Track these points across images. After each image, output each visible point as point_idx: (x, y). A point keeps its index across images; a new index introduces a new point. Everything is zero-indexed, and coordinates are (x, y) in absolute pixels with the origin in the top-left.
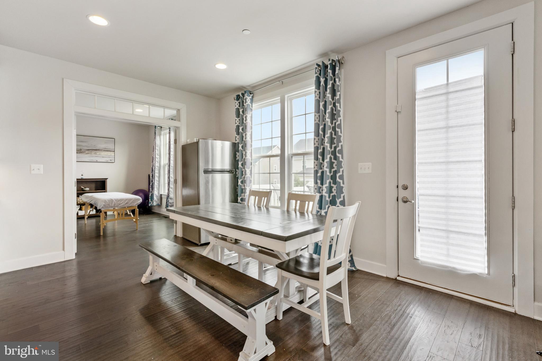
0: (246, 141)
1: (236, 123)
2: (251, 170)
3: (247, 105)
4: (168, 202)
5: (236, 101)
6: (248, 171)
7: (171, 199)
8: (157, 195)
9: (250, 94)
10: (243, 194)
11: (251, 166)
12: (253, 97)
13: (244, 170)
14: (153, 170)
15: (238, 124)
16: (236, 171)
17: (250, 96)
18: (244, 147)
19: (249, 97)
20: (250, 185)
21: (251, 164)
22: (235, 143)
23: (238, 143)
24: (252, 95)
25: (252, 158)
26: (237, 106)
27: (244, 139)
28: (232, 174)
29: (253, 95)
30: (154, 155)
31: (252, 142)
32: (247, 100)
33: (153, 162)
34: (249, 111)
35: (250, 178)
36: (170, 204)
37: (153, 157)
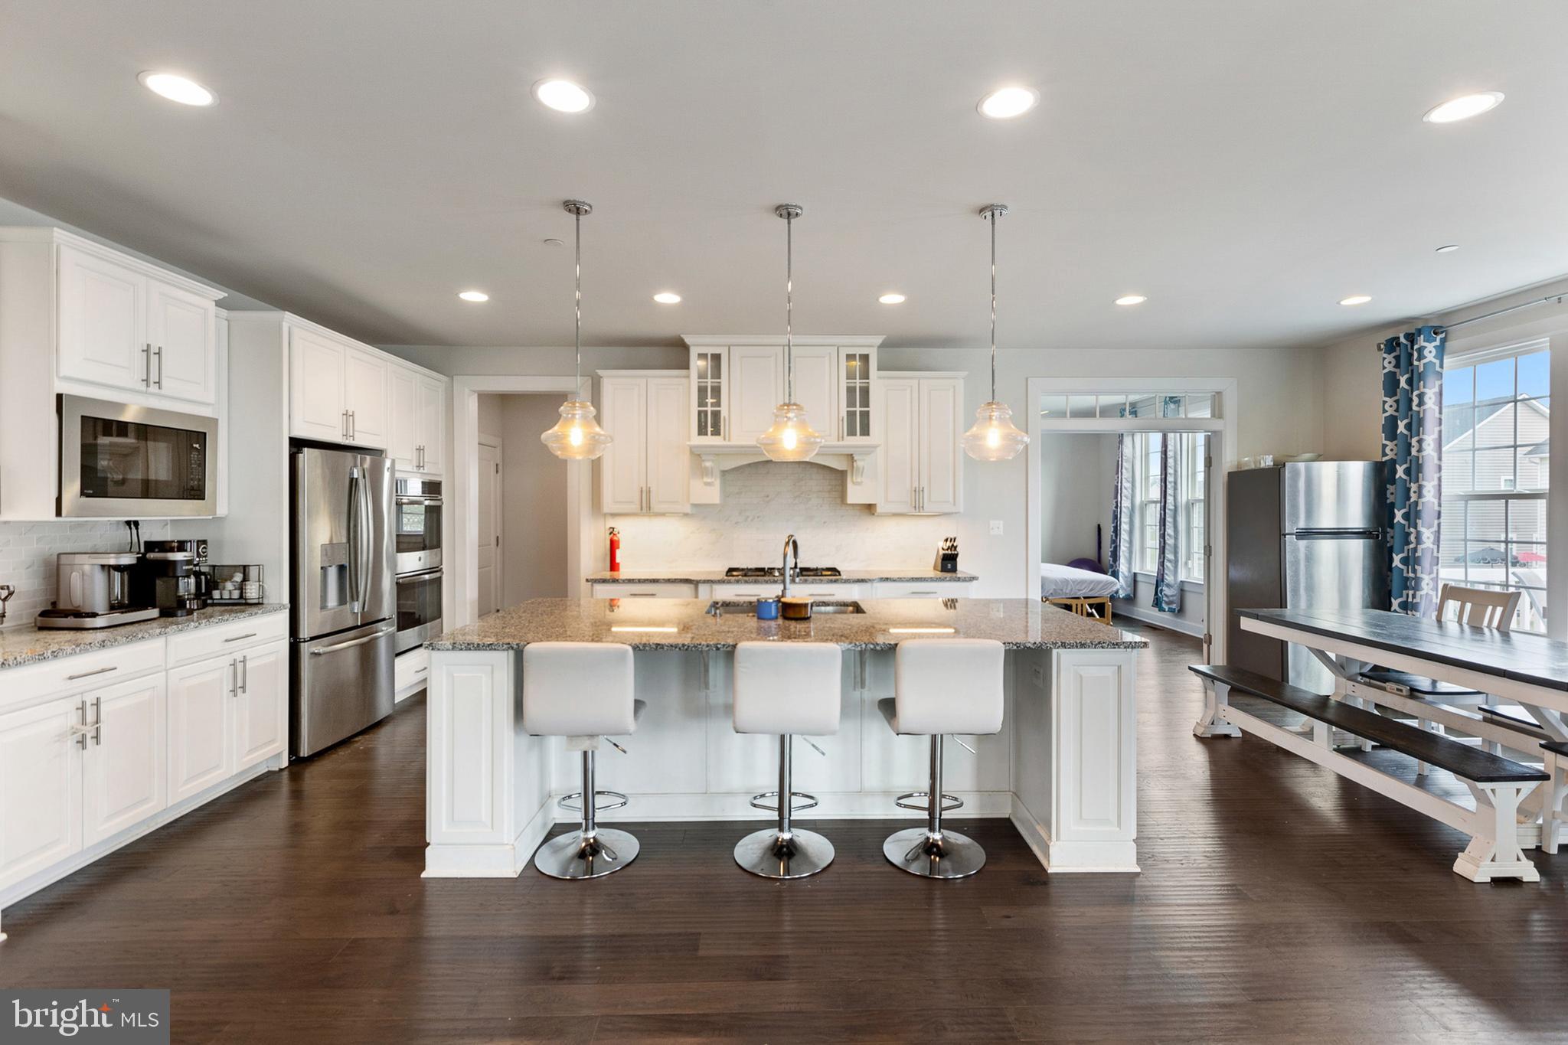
0: (1423, 457)
1: (1385, 411)
2: (1439, 532)
3: (1424, 364)
4: (1161, 593)
5: (1385, 355)
6: (1427, 535)
7: (1168, 585)
8: (1126, 574)
9: (1435, 333)
10: (1411, 593)
11: (1436, 522)
12: (1444, 341)
13: (1412, 530)
14: (1116, 517)
15: (1390, 412)
16: (1385, 533)
17: (1435, 341)
18: (1415, 470)
19: (1430, 343)
20: (1435, 571)
21: (1437, 514)
22: (1383, 464)
23: (1393, 462)
24: (1443, 335)
25: (1440, 499)
26: (1389, 368)
27: (1414, 452)
28: (1371, 541)
29: (1446, 335)
30: (1118, 482)
31: (1440, 459)
32: (1426, 352)
33: (1116, 498)
34: (1431, 379)
35: (1433, 553)
36: (1165, 599)
37: (1117, 487)
